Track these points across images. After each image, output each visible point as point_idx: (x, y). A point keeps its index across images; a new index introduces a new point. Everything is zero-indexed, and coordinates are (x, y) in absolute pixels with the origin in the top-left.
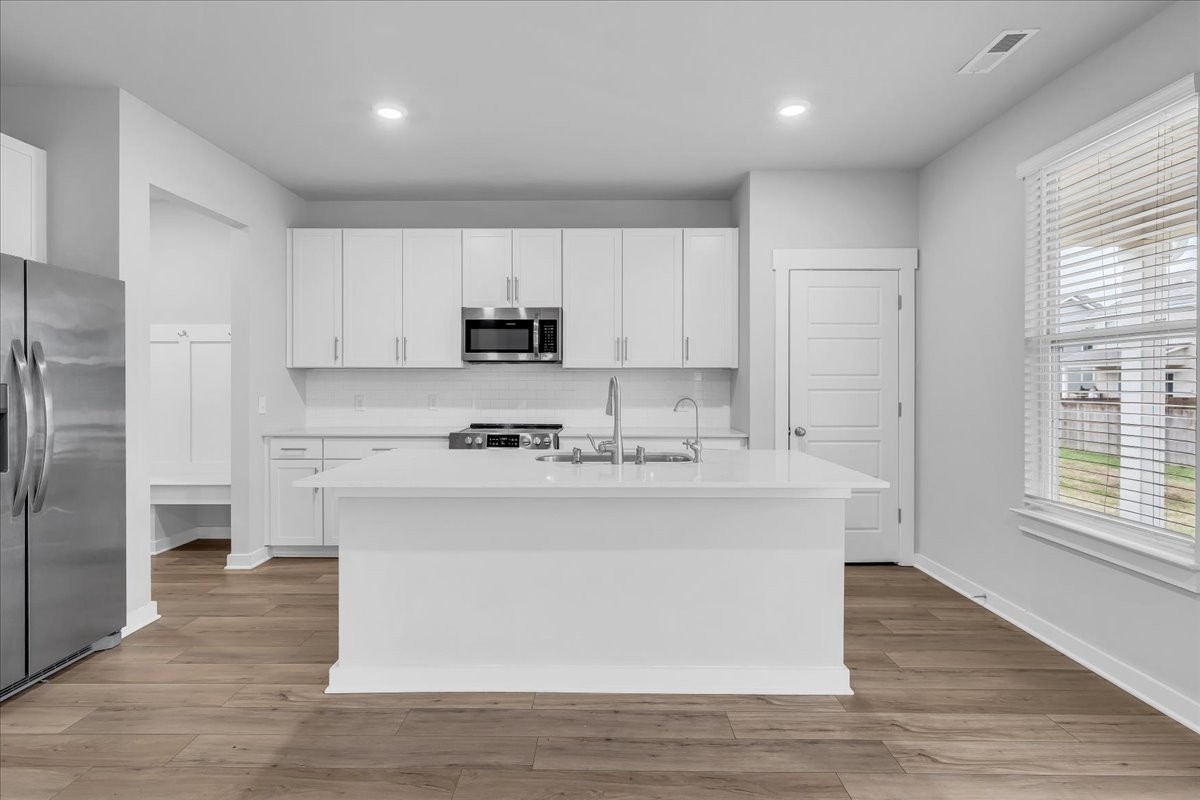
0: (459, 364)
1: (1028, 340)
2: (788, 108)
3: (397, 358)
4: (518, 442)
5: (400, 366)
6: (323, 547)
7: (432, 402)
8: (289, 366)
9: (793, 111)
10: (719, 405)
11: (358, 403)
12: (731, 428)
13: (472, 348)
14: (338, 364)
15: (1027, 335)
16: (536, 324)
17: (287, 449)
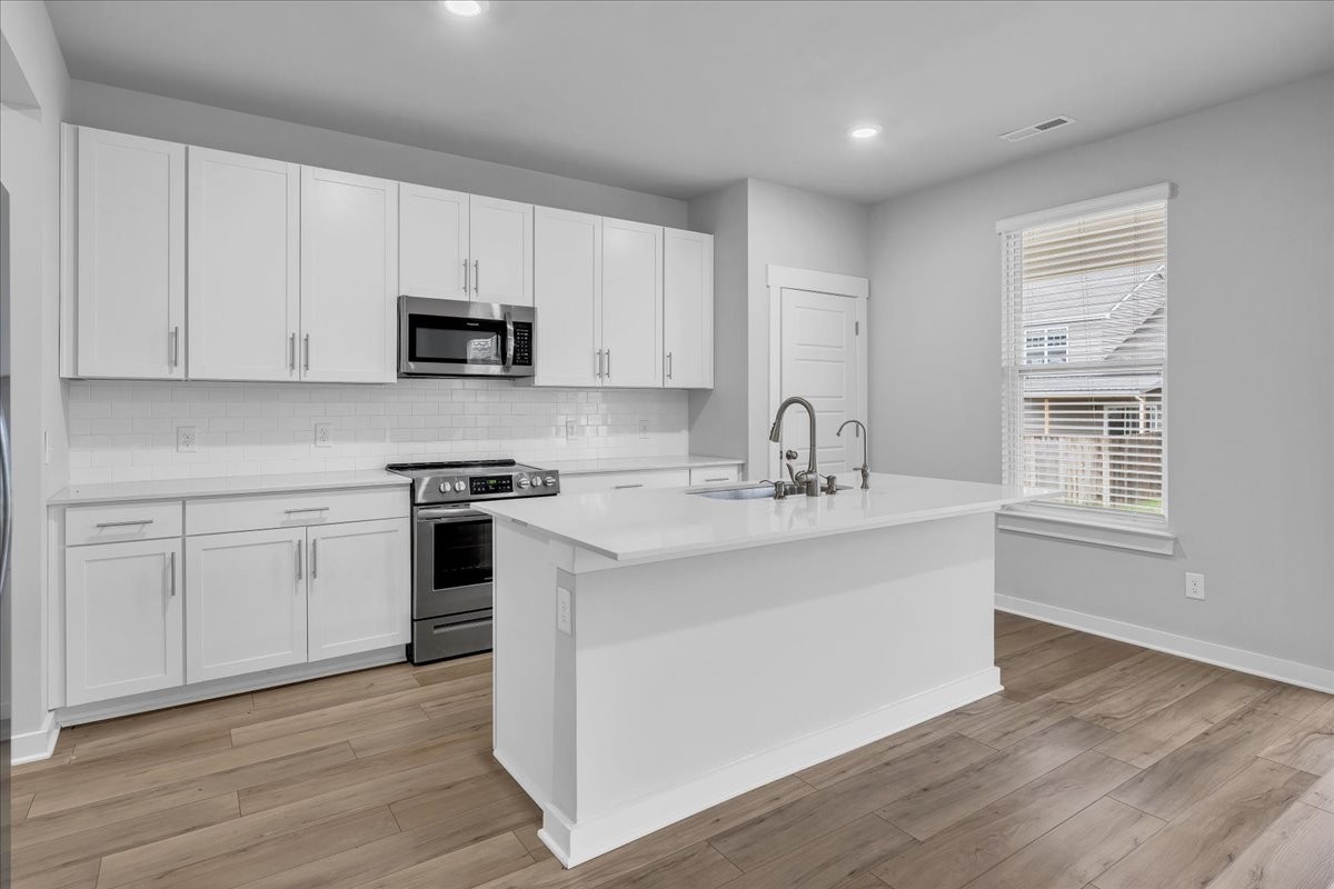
0: (392, 377)
1: (1003, 369)
2: (858, 131)
3: (292, 365)
4: (511, 485)
5: (295, 378)
6: (185, 688)
7: (320, 434)
8: (67, 373)
9: (865, 134)
10: (679, 430)
11: (183, 438)
12: (690, 454)
13: (418, 355)
14: (178, 373)
15: (1003, 365)
16: (510, 327)
17: (104, 526)
